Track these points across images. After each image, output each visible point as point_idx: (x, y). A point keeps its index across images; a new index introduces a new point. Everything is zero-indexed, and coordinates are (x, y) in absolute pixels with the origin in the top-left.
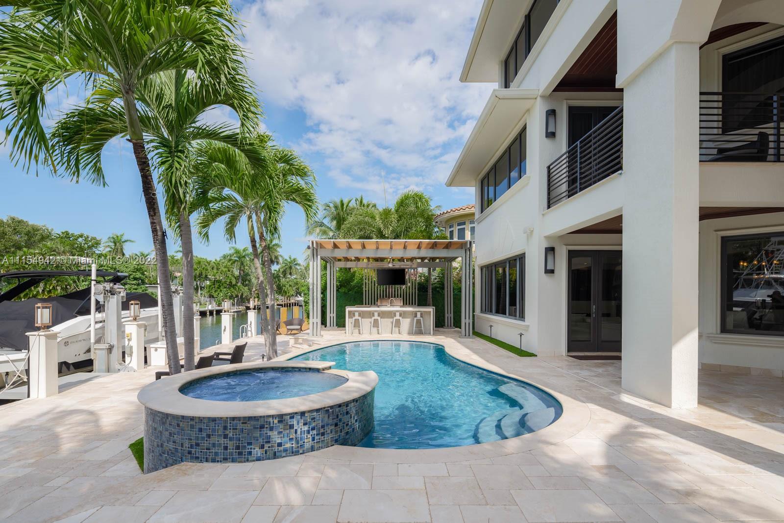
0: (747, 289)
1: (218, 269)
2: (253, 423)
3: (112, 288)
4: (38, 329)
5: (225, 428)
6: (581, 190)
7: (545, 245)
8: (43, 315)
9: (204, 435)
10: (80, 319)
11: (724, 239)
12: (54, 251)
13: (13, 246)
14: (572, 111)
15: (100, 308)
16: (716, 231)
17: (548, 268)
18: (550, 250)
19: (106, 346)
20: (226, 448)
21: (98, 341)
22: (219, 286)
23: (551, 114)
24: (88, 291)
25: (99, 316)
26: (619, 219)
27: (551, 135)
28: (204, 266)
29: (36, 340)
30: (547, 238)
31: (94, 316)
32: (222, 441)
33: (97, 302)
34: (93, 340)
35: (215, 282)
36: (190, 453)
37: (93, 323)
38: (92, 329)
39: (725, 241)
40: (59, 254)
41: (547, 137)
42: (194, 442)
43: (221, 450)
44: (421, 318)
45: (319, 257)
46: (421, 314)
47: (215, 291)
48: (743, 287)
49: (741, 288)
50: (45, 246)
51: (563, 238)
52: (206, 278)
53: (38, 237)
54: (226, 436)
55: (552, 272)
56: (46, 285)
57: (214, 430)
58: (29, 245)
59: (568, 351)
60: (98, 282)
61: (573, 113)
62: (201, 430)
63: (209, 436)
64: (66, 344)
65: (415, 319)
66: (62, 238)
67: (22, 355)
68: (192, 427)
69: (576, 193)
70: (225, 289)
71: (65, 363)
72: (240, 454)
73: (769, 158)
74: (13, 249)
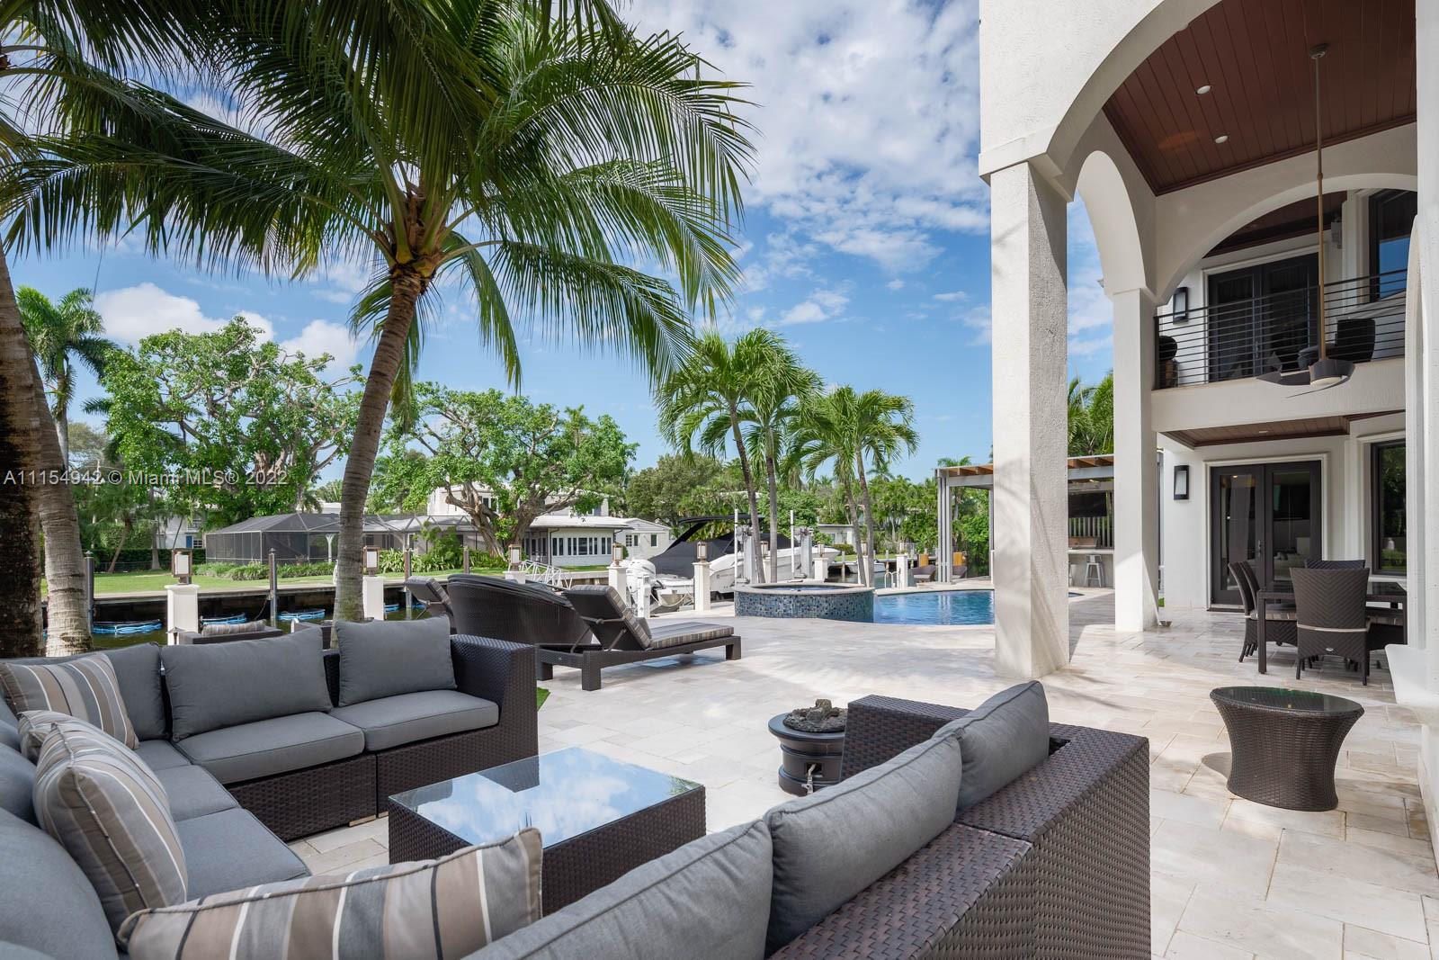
1: (920, 497)
3: (748, 530)
4: (699, 560)
8: (702, 551)
10: (727, 556)
12: (723, 487)
13: (689, 483)
15: (740, 548)
17: (1177, 493)
18: (1181, 469)
19: (745, 580)
21: (739, 577)
22: (922, 523)
24: (732, 534)
25: (740, 554)
28: (899, 493)
29: (698, 568)
31: (737, 555)
33: (739, 542)
34: (736, 576)
35: (915, 516)
37: (736, 561)
38: (735, 566)
40: (727, 489)
44: (1097, 564)
45: (948, 488)
46: (1096, 558)
47: (916, 532)
50: (715, 480)
52: (903, 512)
53: (710, 471)
55: (1185, 497)
56: (716, 527)
58: (702, 481)
59: (1213, 602)
60: (739, 525)
64: (718, 576)
65: (1088, 564)
66: (733, 467)
67: (690, 582)
70: (930, 529)
71: (717, 593)
74: (688, 488)
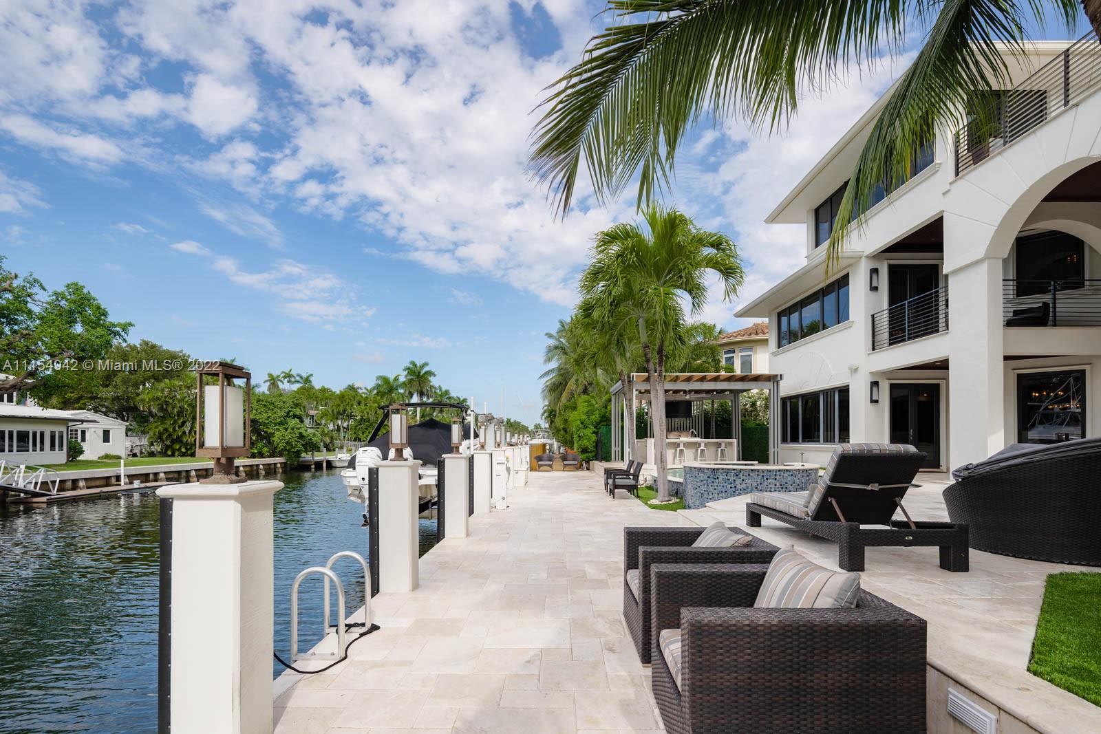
0: (1047, 425)
2: (788, 473)
5: (775, 475)
6: (910, 339)
7: (870, 380)
9: (765, 479)
11: (1019, 375)
14: (891, 267)
16: (1013, 369)
17: (873, 399)
18: (875, 384)
20: (776, 485)
23: (874, 271)
26: (947, 361)
27: (874, 289)
30: (872, 373)
32: (774, 481)
36: (756, 488)
39: (1020, 377)
41: (871, 290)
42: (759, 483)
43: (773, 486)
44: (726, 449)
46: (725, 445)
48: (1041, 423)
49: (1039, 424)
51: (887, 374)
54: (776, 479)
55: (877, 401)
57: (770, 476)
61: (893, 270)
62: (763, 476)
63: (767, 479)
65: (720, 449)
68: (758, 475)
69: (904, 340)
72: (782, 488)
73: (1050, 323)
